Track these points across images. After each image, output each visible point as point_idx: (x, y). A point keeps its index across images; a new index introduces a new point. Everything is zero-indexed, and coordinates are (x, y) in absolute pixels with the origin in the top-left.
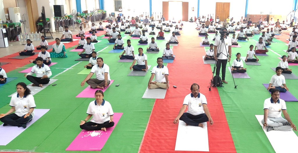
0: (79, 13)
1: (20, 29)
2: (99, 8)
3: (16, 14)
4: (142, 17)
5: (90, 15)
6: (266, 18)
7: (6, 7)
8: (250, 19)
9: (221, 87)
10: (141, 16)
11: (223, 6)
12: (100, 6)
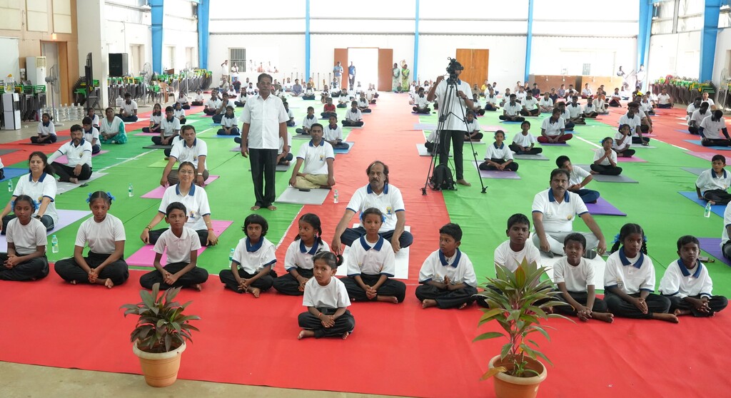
0: (156, 74)
1: (44, 98)
2: (196, 66)
3: (38, 69)
4: (289, 82)
5: (178, 77)
6: (574, 83)
7: (23, 56)
8: (535, 84)
9: (450, 189)
10: (286, 81)
11: (473, 57)
12: (199, 62)
